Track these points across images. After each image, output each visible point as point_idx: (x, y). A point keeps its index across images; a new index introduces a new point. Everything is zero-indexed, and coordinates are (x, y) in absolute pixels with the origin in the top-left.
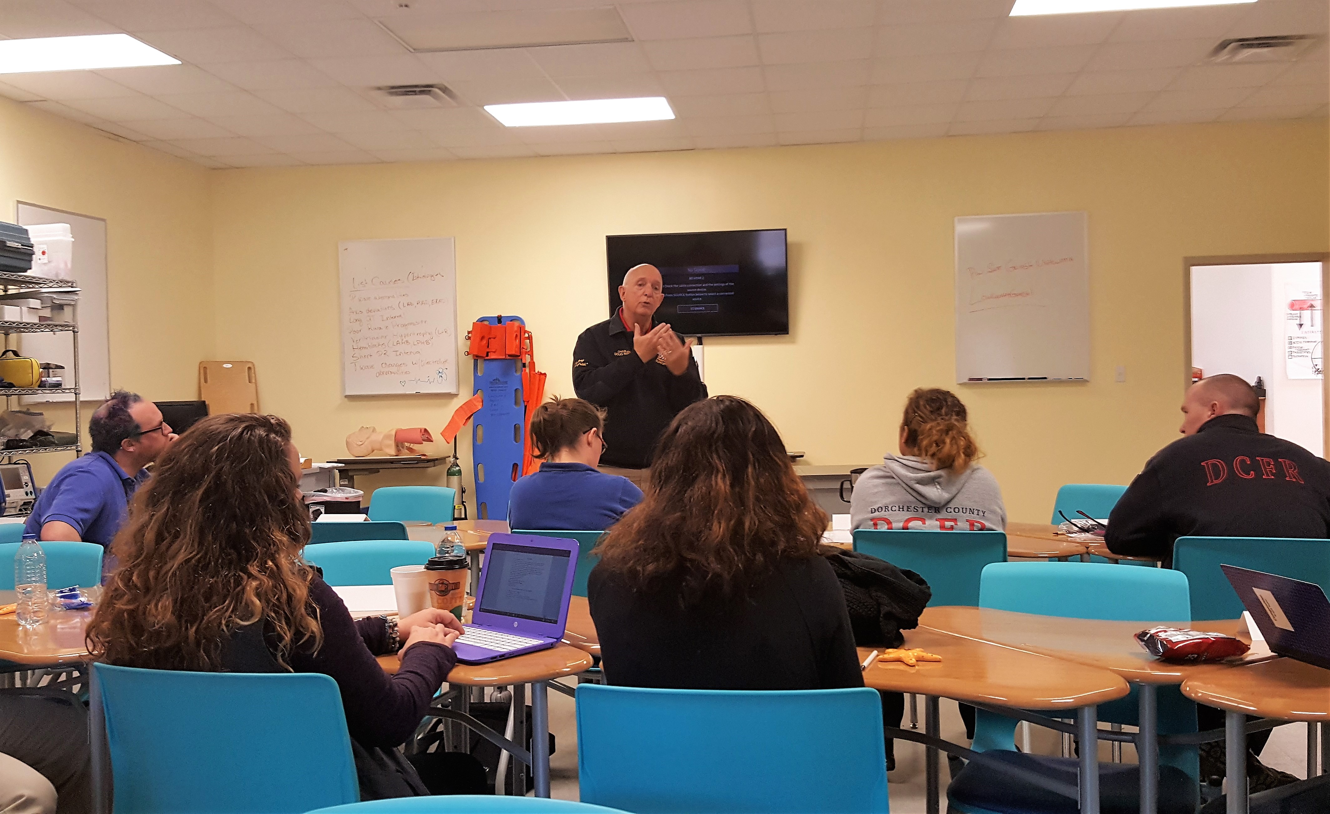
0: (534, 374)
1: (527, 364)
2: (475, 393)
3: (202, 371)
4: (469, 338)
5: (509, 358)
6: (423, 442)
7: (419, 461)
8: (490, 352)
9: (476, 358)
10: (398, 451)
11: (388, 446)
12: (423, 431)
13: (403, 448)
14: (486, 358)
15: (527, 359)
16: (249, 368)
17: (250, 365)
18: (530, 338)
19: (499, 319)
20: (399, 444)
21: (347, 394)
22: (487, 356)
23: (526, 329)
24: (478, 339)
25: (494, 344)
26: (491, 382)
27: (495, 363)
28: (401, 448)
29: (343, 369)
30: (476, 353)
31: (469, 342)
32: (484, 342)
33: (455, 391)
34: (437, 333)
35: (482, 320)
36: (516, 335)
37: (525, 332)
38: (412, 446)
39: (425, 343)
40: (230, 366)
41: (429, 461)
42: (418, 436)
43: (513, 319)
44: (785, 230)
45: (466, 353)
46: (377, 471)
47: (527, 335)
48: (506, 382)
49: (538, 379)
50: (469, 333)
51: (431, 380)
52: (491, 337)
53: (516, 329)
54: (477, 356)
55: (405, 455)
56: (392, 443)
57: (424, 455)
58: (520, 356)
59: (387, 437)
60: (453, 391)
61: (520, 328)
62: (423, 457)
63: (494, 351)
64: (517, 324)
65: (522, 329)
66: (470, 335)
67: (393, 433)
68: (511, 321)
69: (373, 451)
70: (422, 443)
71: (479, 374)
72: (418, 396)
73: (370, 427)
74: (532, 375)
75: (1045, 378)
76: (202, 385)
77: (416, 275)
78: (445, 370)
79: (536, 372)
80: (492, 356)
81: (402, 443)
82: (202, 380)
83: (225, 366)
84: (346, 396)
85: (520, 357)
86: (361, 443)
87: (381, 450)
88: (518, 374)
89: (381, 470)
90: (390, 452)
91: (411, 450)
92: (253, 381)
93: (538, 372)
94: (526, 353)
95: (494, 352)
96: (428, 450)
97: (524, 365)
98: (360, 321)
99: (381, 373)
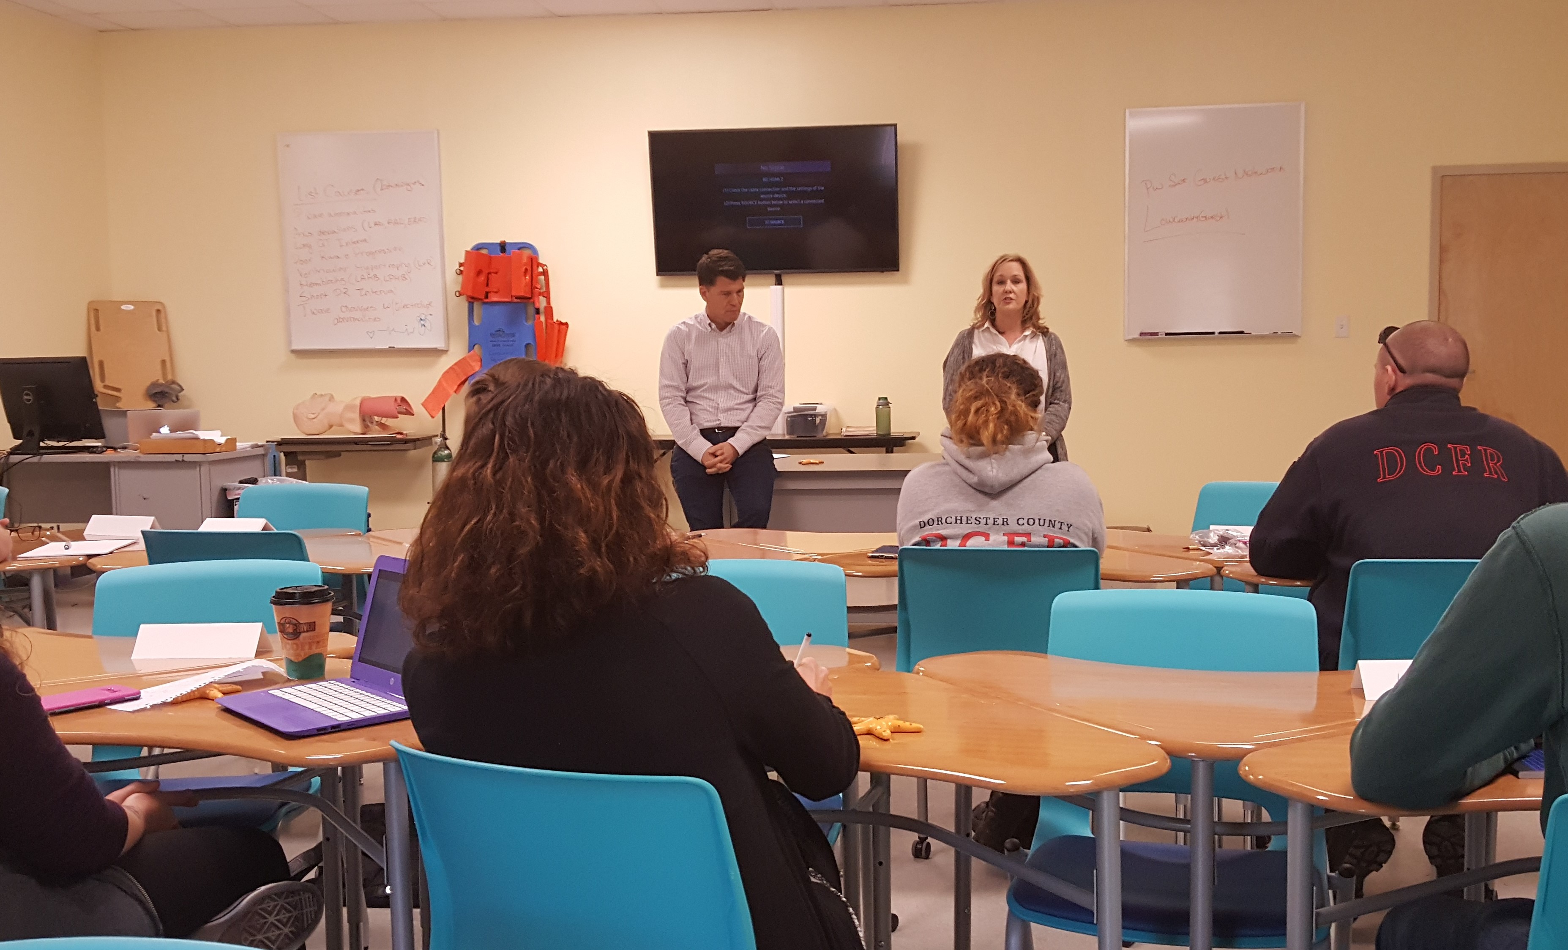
0: (551, 324)
1: (542, 309)
2: (471, 348)
3: (92, 315)
4: (461, 272)
5: (516, 300)
6: (399, 415)
7: (393, 441)
8: (490, 292)
9: (472, 300)
10: (366, 427)
11: (351, 420)
12: (399, 401)
13: (372, 423)
14: (486, 300)
15: (542, 303)
16: (158, 311)
17: (159, 307)
18: (545, 273)
19: (503, 246)
20: (366, 417)
21: (295, 347)
22: (487, 297)
23: (541, 261)
24: (472, 274)
25: (496, 282)
26: (492, 334)
27: (497, 308)
28: (369, 424)
29: (288, 312)
30: (470, 294)
31: (460, 278)
32: (482, 278)
33: (444, 346)
34: (417, 266)
35: (479, 247)
36: (526, 270)
37: (539, 264)
38: (384, 420)
39: (400, 278)
40: (131, 307)
41: (406, 441)
42: (392, 407)
43: (522, 246)
44: (895, 125)
45: (457, 294)
46: (338, 454)
47: (541, 270)
48: (513, 335)
49: (556, 331)
50: (461, 265)
51: (410, 330)
52: (492, 271)
53: (525, 260)
54: (472, 298)
55: (376, 433)
56: (356, 416)
57: (401, 434)
58: (530, 298)
59: (349, 408)
60: (440, 345)
61: (532, 259)
62: (399, 436)
63: (495, 290)
64: (527, 253)
65: (533, 261)
66: (462, 268)
67: (358, 402)
68: (519, 249)
69: (331, 427)
70: (397, 417)
71: (476, 322)
72: (392, 352)
73: (325, 395)
74: (548, 324)
75: (1242, 332)
76: (92, 335)
77: (385, 183)
78: (429, 317)
79: (555, 320)
80: (494, 298)
81: (371, 417)
82: (93, 328)
83: (123, 307)
84: (293, 351)
85: (532, 300)
86: (313, 416)
87: (341, 425)
88: (530, 323)
89: (342, 453)
90: (353, 429)
91: (383, 426)
92: (164, 328)
93: (557, 321)
94: (540, 294)
95: (496, 292)
96: (408, 426)
97: (538, 311)
98: (310, 247)
99: (339, 320)
